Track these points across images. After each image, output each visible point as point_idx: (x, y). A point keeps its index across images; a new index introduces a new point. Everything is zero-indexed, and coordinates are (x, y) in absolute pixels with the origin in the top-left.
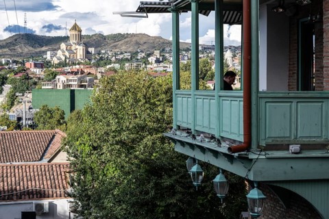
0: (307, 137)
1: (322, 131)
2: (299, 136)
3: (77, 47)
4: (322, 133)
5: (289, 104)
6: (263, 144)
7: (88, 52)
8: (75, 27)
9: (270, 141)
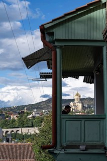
0: (91, 141)
1: (100, 138)
2: (86, 140)
3: (78, 104)
4: (100, 139)
5: (80, 122)
6: (64, 144)
7: (83, 107)
8: (77, 95)
9: (68, 143)
